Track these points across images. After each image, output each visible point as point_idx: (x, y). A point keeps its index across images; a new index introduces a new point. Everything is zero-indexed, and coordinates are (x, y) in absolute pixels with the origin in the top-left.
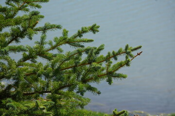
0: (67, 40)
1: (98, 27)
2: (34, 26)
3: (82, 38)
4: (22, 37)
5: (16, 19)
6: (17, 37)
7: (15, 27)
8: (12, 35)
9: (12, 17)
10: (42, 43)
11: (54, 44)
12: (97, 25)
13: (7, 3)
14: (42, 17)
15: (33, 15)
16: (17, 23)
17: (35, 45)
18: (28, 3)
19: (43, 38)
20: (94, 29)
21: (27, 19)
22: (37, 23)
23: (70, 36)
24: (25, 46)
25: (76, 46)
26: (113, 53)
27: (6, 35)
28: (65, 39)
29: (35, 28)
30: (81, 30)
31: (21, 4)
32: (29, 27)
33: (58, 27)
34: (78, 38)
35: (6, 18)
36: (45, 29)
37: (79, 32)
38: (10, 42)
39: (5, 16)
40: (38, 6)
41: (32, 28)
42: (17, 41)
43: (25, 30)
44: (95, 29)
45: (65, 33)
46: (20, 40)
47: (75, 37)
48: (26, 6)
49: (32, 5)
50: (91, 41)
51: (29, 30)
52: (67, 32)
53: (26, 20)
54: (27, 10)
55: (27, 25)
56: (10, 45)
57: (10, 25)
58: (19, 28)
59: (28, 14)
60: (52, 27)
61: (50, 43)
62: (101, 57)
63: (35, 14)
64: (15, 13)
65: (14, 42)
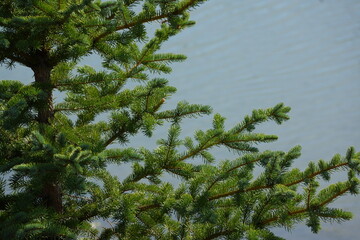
0: (222, 137)
1: (287, 110)
2: (156, 108)
3: (253, 132)
4: (132, 131)
5: (122, 96)
6: (122, 131)
7: (119, 112)
8: (114, 127)
9: (113, 91)
10: (171, 143)
11: (196, 144)
12: (285, 106)
13: (106, 65)
14: (172, 90)
15: (154, 87)
16: (123, 104)
17: (158, 148)
18: (145, 63)
19: (173, 134)
20: (278, 114)
21: (143, 95)
22: (162, 103)
23: (228, 128)
24: (138, 149)
25: (242, 150)
26: (321, 164)
27: (102, 128)
28: (218, 135)
29: (158, 112)
30: (250, 116)
31: (132, 66)
32: (146, 111)
33: (205, 110)
34: (245, 133)
35: (103, 94)
36: (176, 116)
37: (247, 120)
38: (108, 142)
39: (100, 89)
40: (165, 70)
41: (152, 114)
42: (123, 140)
43: (138, 117)
44: (281, 114)
45: (219, 122)
46: (129, 136)
47: (239, 130)
48: (142, 70)
49: (154, 67)
50: (273, 139)
51: (147, 118)
52: (222, 120)
53: (139, 97)
54: (143, 78)
55: (143, 108)
56: (109, 147)
57: (110, 109)
58: (126, 114)
59: (144, 84)
60: (192, 110)
61: (188, 144)
62: (295, 172)
63: (159, 84)
64: (119, 84)
65: (117, 141)
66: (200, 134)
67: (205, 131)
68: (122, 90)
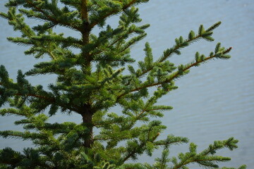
66: (181, 155)
67: (184, 153)
68: (134, 127)
